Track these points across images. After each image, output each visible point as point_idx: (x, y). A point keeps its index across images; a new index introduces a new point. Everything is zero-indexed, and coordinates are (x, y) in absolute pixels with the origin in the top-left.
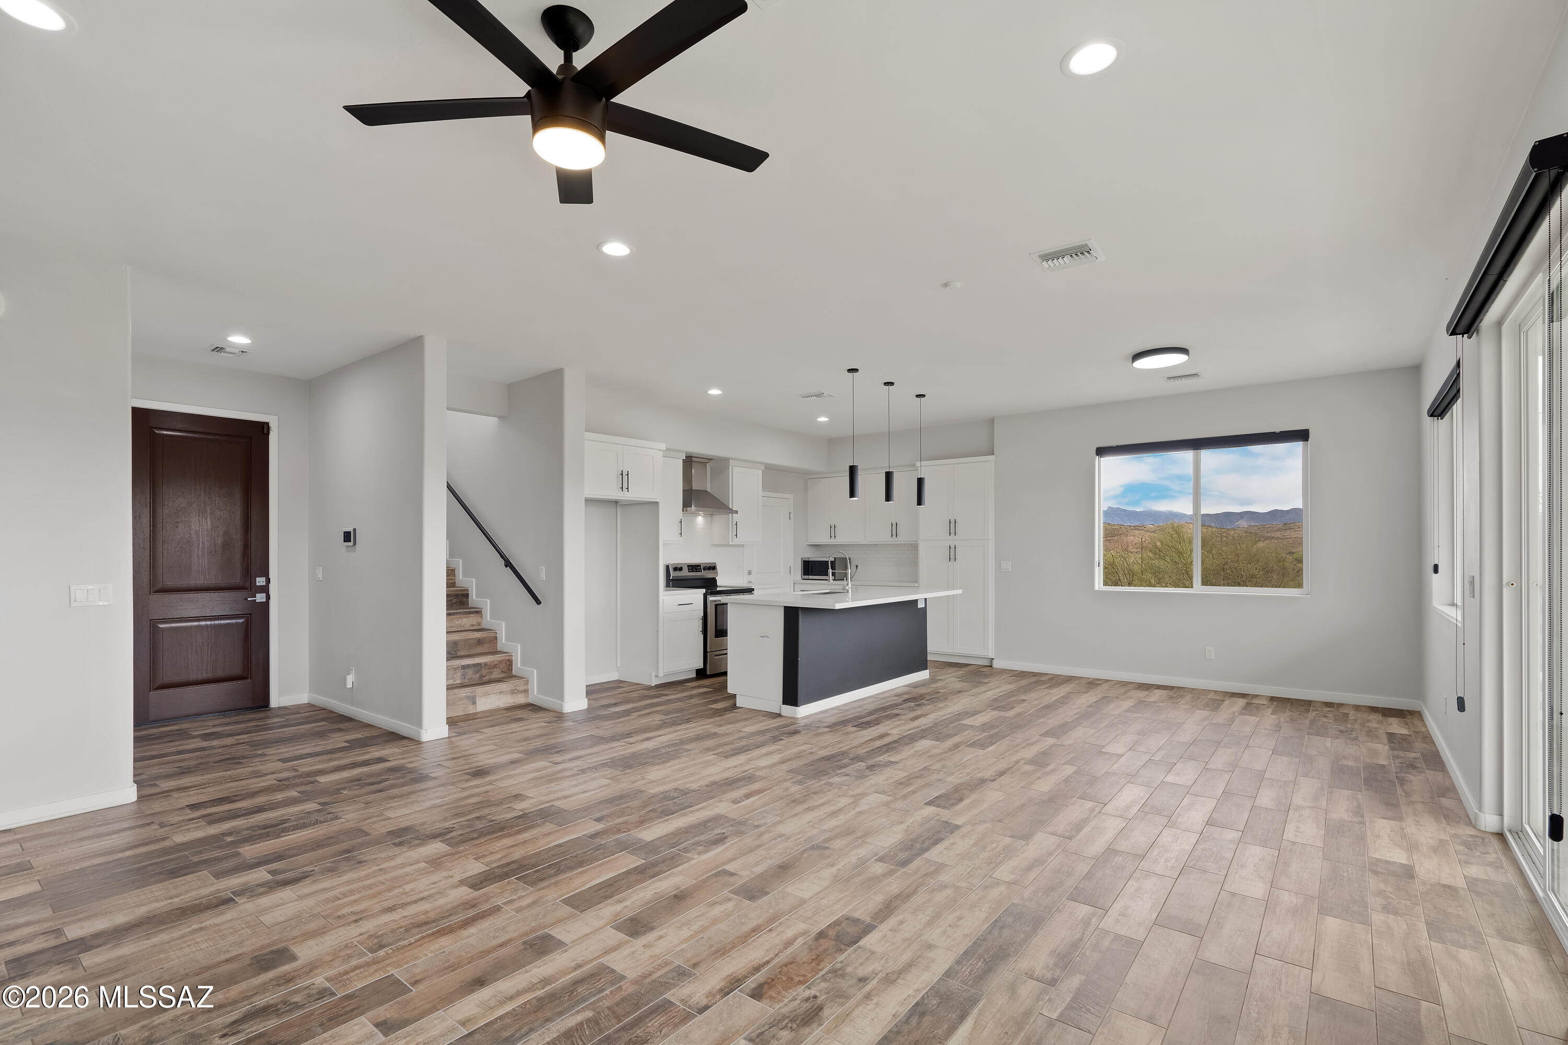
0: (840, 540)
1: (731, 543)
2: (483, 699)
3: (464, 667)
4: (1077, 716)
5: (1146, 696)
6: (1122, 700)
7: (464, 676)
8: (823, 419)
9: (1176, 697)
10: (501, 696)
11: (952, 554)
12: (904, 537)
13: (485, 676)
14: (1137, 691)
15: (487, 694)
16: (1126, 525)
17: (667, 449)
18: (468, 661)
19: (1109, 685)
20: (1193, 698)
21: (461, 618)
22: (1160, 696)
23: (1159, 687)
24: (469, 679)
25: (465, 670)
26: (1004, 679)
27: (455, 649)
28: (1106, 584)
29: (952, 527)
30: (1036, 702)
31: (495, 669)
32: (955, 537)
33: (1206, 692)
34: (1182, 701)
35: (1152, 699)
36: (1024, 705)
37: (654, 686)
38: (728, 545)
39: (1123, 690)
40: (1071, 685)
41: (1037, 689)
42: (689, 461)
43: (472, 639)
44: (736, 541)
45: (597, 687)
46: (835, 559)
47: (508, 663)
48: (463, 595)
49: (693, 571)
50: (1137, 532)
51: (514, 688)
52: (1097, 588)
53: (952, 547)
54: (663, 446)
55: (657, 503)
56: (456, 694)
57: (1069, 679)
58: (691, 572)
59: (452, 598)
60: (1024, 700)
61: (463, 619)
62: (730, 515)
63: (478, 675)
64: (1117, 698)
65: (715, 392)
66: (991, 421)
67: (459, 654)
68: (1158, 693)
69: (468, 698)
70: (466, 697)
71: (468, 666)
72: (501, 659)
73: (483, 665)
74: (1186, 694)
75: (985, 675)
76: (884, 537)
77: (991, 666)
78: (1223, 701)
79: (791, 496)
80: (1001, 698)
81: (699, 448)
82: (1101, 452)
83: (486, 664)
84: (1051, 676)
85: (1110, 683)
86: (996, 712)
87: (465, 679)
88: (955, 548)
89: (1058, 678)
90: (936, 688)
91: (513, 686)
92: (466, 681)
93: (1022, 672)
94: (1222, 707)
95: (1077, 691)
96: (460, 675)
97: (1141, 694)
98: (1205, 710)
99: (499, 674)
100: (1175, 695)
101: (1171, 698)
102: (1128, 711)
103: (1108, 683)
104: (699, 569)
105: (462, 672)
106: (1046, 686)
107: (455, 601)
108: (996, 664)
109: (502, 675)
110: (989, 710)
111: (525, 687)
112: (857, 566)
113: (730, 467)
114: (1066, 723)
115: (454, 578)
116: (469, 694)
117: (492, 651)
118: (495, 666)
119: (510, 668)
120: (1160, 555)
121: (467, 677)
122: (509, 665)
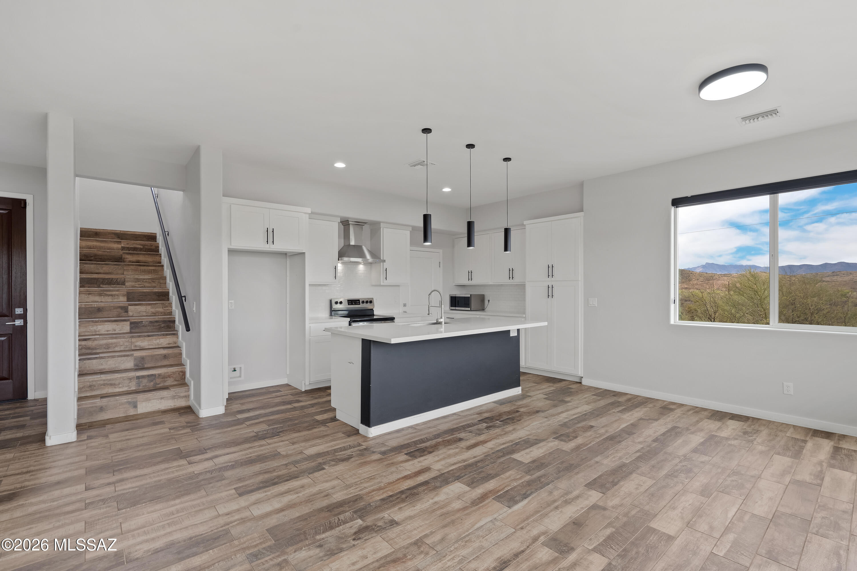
0: (473, 282)
1: (382, 284)
2: (144, 404)
3: (138, 378)
4: (638, 454)
5: (719, 428)
6: (692, 433)
7: (138, 384)
8: (447, 190)
9: (751, 433)
10: (163, 400)
11: (550, 292)
12: (517, 280)
13: (159, 384)
14: (710, 421)
15: (148, 400)
16: (718, 273)
17: (312, 213)
18: (142, 373)
19: (682, 411)
20: (770, 435)
21: (158, 338)
22: (734, 429)
23: (734, 417)
24: (143, 386)
25: (140, 380)
26: (585, 398)
27: (142, 362)
28: (681, 318)
29: (550, 270)
30: (602, 431)
31: (168, 378)
32: (553, 279)
33: (784, 427)
34: (757, 439)
35: (724, 434)
36: (589, 434)
37: (304, 392)
38: (380, 286)
39: (694, 419)
40: (645, 409)
41: (611, 412)
42: (345, 223)
43: (158, 355)
44: (386, 282)
45: (264, 391)
46: (471, 295)
47: (181, 374)
48: (170, 321)
49: (352, 304)
50: (726, 278)
51: (175, 395)
52: (672, 322)
53: (550, 286)
54: (309, 210)
55: (304, 253)
56: (117, 400)
57: (645, 401)
58: (350, 305)
59: (161, 324)
60: (592, 427)
61: (161, 340)
62: (382, 263)
63: (152, 383)
64: (687, 429)
65: (340, 165)
66: (581, 185)
67: (146, 366)
68: (733, 424)
69: (129, 403)
70: (127, 402)
71: (143, 377)
72: (174, 371)
73: (157, 376)
74: (762, 428)
75: (570, 392)
76: (504, 279)
77: (581, 383)
78: (805, 442)
79: (441, 251)
80: (571, 422)
81: (353, 214)
82: (677, 202)
83: (159, 375)
84: (629, 397)
85: (683, 409)
86: (556, 442)
87: (140, 386)
88: (552, 287)
89: (635, 400)
90: (520, 405)
91: (174, 393)
92: (141, 388)
93: (606, 390)
94: (804, 451)
95: (648, 418)
96: (134, 383)
97: (712, 425)
98: (784, 455)
99: (172, 382)
100: (749, 430)
101: (745, 433)
102: (695, 451)
103: (682, 409)
104: (358, 303)
105: (137, 381)
106: (620, 408)
107: (163, 325)
108: (585, 382)
109: (176, 383)
110: (551, 439)
111: (186, 394)
112: (489, 301)
113: (382, 229)
114: (624, 465)
115: (170, 309)
116: (130, 400)
117: (177, 363)
118: (169, 376)
119: (183, 378)
120: (739, 293)
121: (141, 385)
122: (182, 375)
